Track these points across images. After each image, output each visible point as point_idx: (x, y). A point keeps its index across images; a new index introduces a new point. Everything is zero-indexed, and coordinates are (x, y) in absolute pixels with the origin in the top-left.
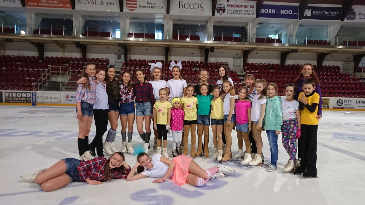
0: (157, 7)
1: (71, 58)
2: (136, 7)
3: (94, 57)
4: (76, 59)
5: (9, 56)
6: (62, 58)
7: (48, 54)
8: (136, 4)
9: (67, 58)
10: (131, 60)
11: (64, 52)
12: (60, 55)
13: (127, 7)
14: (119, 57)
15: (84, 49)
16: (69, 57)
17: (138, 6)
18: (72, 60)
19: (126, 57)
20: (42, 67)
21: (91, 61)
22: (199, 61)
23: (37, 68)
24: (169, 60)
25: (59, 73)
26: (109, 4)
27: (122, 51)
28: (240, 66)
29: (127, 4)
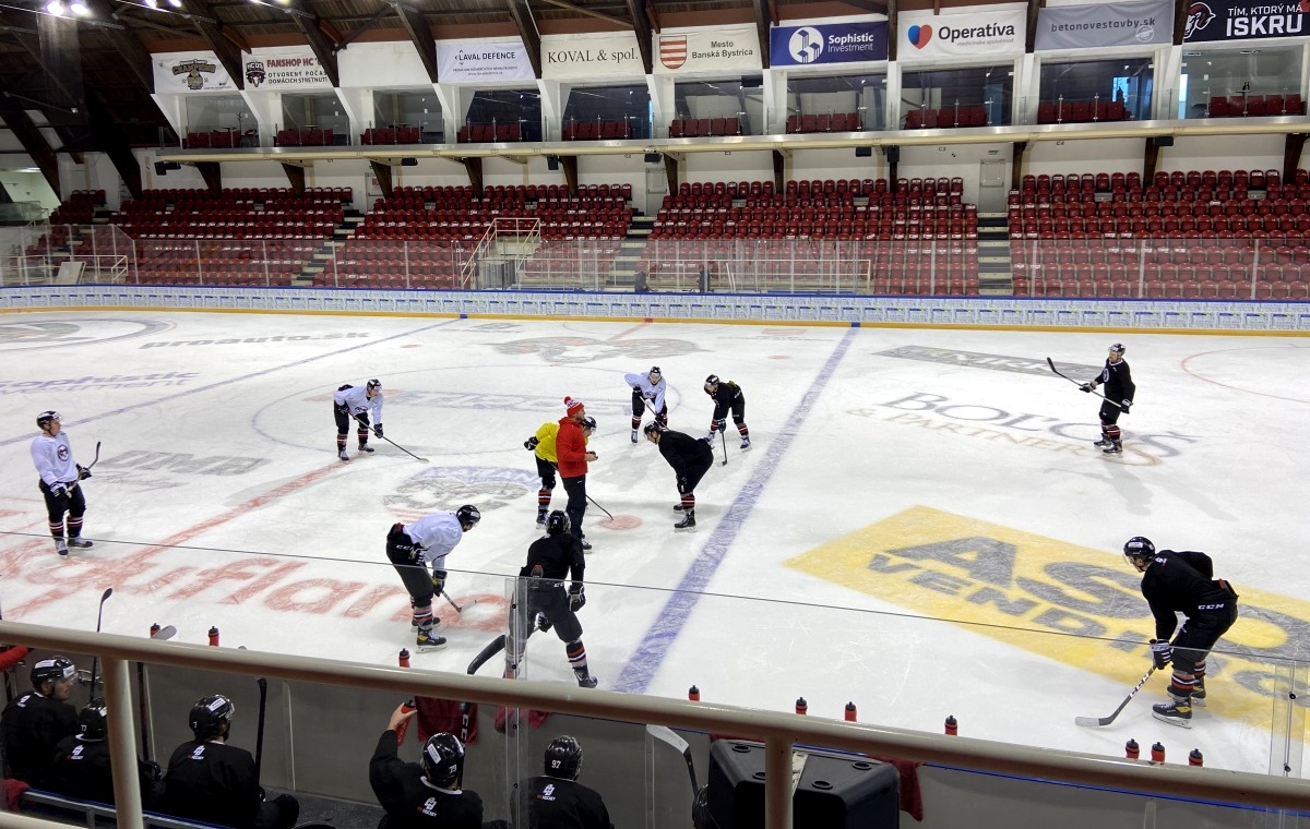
0: (738, 53)
1: (543, 188)
2: (684, 58)
3: (595, 183)
4: (554, 188)
5: (409, 189)
6: (521, 188)
7: (492, 180)
8: (685, 50)
9: (533, 187)
10: (686, 187)
12: (517, 180)
13: (663, 60)
15: (570, 163)
16: (537, 184)
17: (689, 56)
18: (545, 191)
19: (673, 181)
20: (478, 218)
21: (587, 192)
22: (875, 178)
23: (470, 219)
24: (785, 181)
25: (514, 234)
26: (618, 57)
27: (662, 164)
28: (1003, 185)
29: (663, 52)
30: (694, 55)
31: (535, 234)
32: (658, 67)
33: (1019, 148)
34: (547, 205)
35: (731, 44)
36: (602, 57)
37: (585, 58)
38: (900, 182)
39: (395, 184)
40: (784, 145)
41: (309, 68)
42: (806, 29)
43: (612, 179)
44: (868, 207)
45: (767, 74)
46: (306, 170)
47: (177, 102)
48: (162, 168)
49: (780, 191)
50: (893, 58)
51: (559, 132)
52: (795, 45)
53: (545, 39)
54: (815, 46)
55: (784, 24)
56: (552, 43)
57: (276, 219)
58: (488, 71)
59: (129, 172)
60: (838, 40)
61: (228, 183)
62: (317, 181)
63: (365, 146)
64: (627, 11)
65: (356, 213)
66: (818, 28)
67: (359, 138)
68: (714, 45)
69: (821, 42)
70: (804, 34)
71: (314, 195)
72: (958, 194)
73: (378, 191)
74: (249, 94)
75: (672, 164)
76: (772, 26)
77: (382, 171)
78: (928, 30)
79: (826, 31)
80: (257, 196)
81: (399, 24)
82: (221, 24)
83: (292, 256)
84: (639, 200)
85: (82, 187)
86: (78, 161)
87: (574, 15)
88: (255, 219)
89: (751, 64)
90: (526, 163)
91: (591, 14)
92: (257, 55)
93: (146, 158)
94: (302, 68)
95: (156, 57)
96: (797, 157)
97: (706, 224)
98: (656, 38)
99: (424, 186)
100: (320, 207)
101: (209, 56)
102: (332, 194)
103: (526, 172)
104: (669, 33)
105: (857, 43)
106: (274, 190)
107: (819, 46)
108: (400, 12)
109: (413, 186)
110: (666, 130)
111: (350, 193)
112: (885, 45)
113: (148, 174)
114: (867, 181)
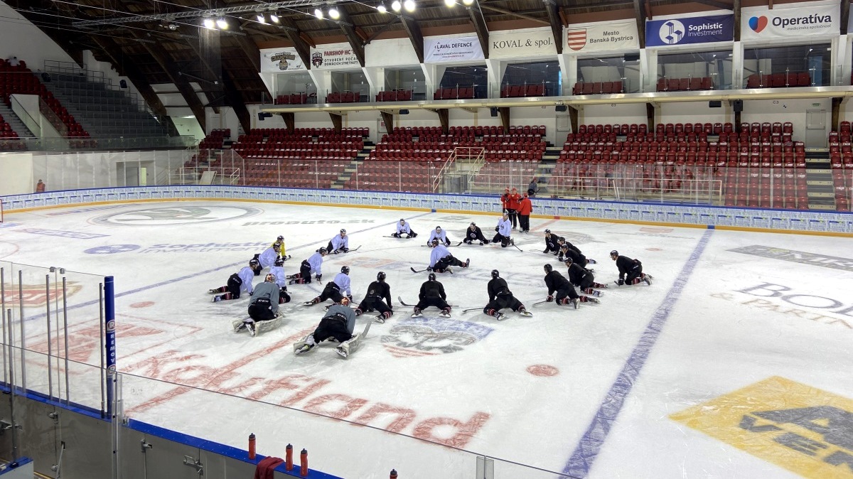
0: (622, 38)
2: (584, 43)
3: (521, 125)
6: (473, 128)
7: (454, 123)
8: (585, 38)
9: (481, 128)
10: (584, 127)
12: (471, 123)
13: (569, 44)
15: (505, 112)
16: (483, 126)
17: (588, 41)
18: (489, 130)
19: (574, 123)
20: (445, 147)
21: (516, 131)
22: (723, 122)
23: (439, 148)
24: (656, 123)
25: (468, 157)
26: (539, 44)
27: (567, 112)
28: (824, 128)
29: (569, 39)
30: (591, 41)
31: (481, 158)
32: (567, 49)
33: (837, 102)
34: (489, 139)
35: (618, 33)
36: (528, 43)
37: (517, 45)
38: (743, 125)
39: (394, 126)
40: (656, 100)
41: (348, 56)
42: (672, 21)
43: (532, 122)
44: (718, 142)
45: (643, 52)
46: (343, 118)
47: (273, 78)
48: (262, 116)
49: (652, 131)
50: (738, 39)
51: (498, 92)
52: (664, 32)
53: (491, 33)
54: (678, 33)
55: (655, 18)
56: (497, 36)
57: (324, 147)
58: (455, 55)
59: (244, 118)
60: (695, 28)
61: (299, 125)
62: (348, 124)
63: (378, 102)
64: (546, 15)
65: (370, 144)
66: (680, 20)
67: (375, 98)
68: (605, 34)
69: (683, 30)
70: (670, 25)
71: (346, 132)
72: (789, 134)
73: (384, 130)
74: (313, 72)
75: (574, 112)
76: (647, 20)
77: (387, 117)
78: (764, 20)
79: (686, 22)
80: (314, 133)
81: (401, 28)
82: (299, 31)
83: (332, 170)
84: (550, 137)
85: (218, 127)
86: (217, 112)
87: (511, 18)
88: (312, 147)
89: (632, 45)
90: (476, 112)
91: (522, 17)
92: (320, 49)
93: (254, 110)
94: (344, 56)
95: (262, 51)
96: (663, 107)
97: (597, 153)
98: (565, 31)
99: (412, 126)
100: (350, 140)
101: (292, 50)
102: (357, 132)
103: (476, 118)
104: (574, 27)
105: (709, 30)
106: (324, 129)
107: (681, 33)
108: (403, 21)
109: (406, 127)
110: (571, 89)
111: (368, 131)
112: (731, 29)
113: (255, 120)
114: (717, 124)
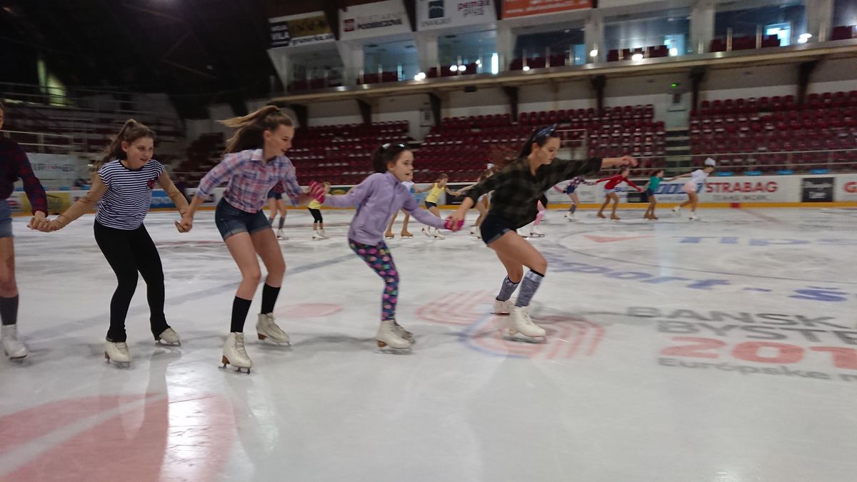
1: (571, 112)
3: (618, 105)
4: (581, 111)
5: (455, 119)
6: (552, 113)
7: (526, 108)
9: (562, 111)
10: (706, 103)
11: (556, 99)
12: (547, 106)
14: (677, 99)
15: (601, 84)
19: (695, 99)
24: (810, 94)
34: (580, 124)
39: (443, 115)
46: (374, 108)
47: (284, 58)
62: (380, 118)
71: (379, 127)
73: (430, 122)
75: (699, 79)
84: (664, 116)
90: (557, 91)
100: (387, 135)
102: (394, 126)
106: (348, 126)
109: (458, 117)
111: (407, 125)
